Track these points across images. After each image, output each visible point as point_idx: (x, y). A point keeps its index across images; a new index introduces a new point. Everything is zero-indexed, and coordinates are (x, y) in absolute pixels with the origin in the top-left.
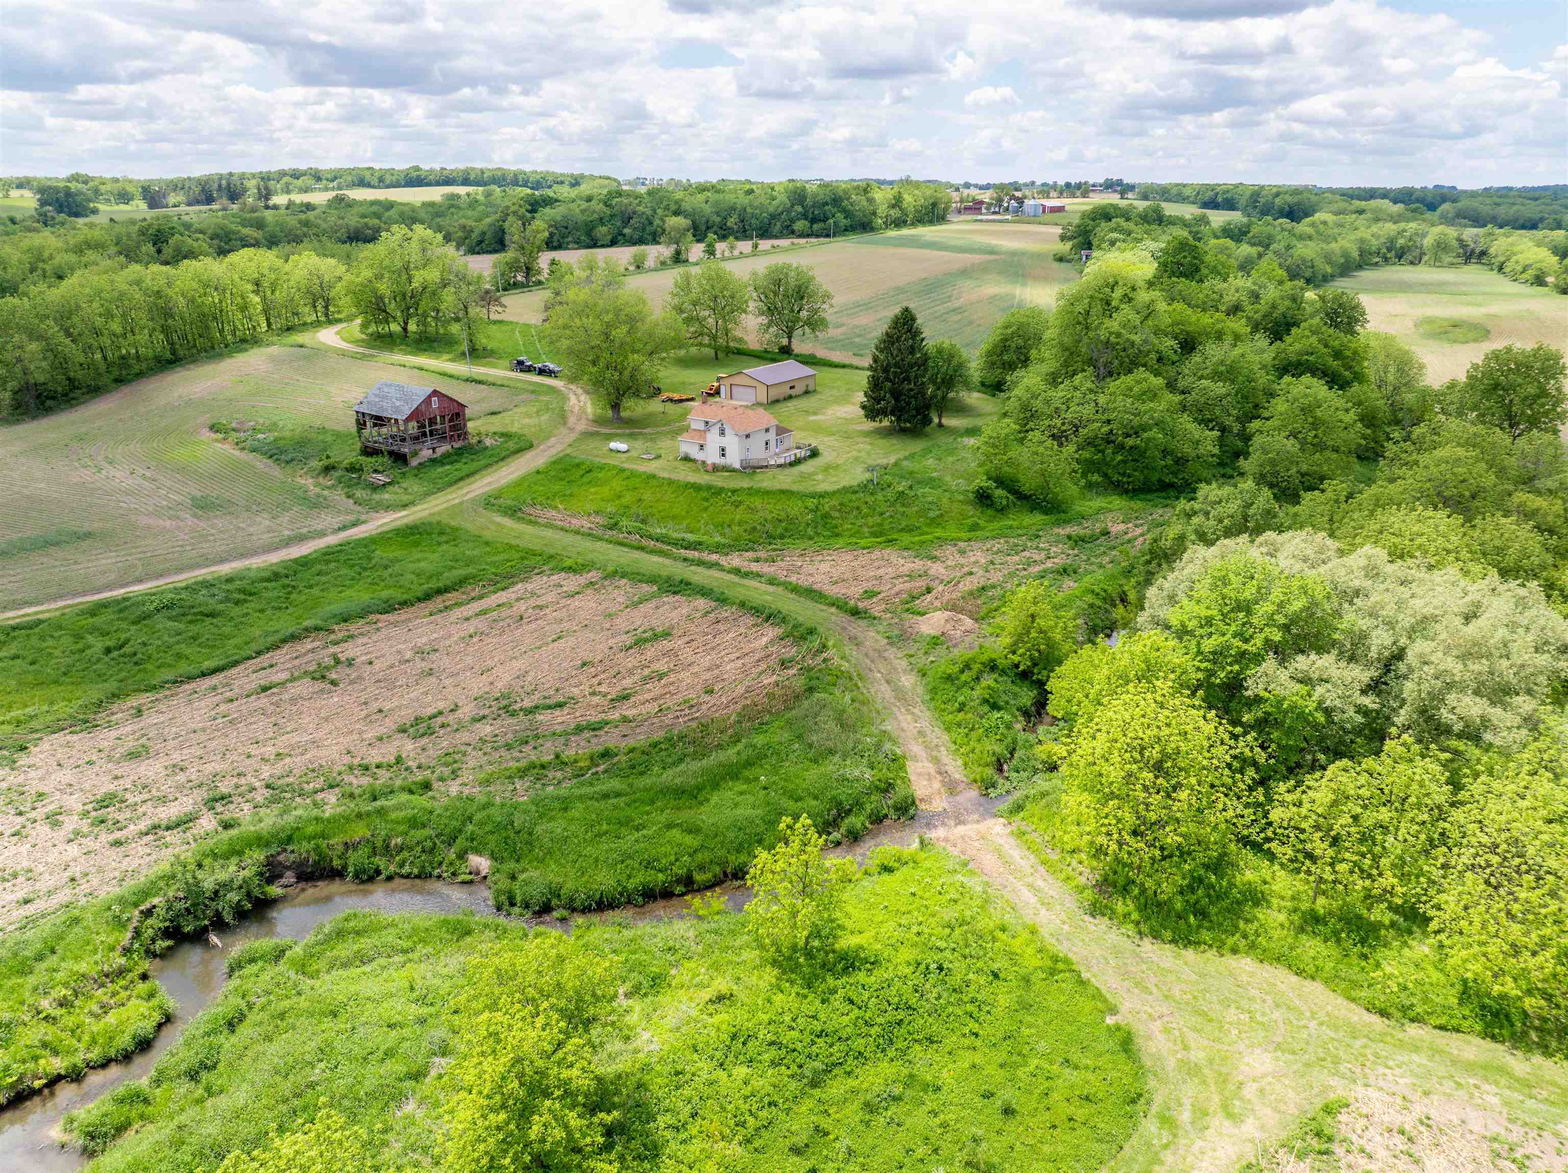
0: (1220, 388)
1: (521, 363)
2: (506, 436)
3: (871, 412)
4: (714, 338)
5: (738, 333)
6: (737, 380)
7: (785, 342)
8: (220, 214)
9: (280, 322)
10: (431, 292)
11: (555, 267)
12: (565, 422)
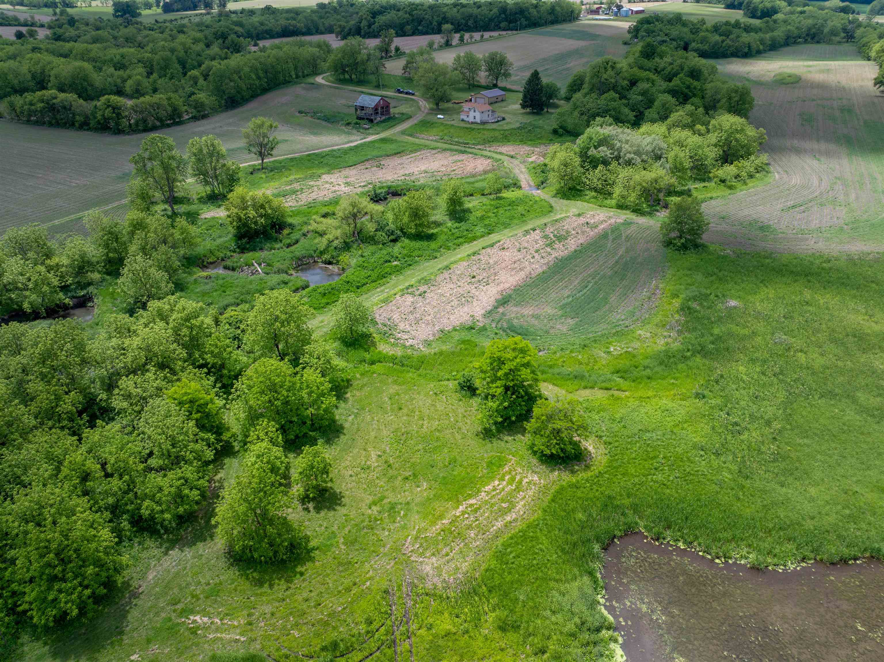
0: (640, 98)
1: (399, 90)
2: (403, 114)
3: (524, 106)
4: (469, 80)
5: (478, 79)
6: (478, 96)
7: (495, 82)
8: (209, 17)
9: (300, 74)
10: (363, 63)
11: (397, 49)
12: (420, 110)
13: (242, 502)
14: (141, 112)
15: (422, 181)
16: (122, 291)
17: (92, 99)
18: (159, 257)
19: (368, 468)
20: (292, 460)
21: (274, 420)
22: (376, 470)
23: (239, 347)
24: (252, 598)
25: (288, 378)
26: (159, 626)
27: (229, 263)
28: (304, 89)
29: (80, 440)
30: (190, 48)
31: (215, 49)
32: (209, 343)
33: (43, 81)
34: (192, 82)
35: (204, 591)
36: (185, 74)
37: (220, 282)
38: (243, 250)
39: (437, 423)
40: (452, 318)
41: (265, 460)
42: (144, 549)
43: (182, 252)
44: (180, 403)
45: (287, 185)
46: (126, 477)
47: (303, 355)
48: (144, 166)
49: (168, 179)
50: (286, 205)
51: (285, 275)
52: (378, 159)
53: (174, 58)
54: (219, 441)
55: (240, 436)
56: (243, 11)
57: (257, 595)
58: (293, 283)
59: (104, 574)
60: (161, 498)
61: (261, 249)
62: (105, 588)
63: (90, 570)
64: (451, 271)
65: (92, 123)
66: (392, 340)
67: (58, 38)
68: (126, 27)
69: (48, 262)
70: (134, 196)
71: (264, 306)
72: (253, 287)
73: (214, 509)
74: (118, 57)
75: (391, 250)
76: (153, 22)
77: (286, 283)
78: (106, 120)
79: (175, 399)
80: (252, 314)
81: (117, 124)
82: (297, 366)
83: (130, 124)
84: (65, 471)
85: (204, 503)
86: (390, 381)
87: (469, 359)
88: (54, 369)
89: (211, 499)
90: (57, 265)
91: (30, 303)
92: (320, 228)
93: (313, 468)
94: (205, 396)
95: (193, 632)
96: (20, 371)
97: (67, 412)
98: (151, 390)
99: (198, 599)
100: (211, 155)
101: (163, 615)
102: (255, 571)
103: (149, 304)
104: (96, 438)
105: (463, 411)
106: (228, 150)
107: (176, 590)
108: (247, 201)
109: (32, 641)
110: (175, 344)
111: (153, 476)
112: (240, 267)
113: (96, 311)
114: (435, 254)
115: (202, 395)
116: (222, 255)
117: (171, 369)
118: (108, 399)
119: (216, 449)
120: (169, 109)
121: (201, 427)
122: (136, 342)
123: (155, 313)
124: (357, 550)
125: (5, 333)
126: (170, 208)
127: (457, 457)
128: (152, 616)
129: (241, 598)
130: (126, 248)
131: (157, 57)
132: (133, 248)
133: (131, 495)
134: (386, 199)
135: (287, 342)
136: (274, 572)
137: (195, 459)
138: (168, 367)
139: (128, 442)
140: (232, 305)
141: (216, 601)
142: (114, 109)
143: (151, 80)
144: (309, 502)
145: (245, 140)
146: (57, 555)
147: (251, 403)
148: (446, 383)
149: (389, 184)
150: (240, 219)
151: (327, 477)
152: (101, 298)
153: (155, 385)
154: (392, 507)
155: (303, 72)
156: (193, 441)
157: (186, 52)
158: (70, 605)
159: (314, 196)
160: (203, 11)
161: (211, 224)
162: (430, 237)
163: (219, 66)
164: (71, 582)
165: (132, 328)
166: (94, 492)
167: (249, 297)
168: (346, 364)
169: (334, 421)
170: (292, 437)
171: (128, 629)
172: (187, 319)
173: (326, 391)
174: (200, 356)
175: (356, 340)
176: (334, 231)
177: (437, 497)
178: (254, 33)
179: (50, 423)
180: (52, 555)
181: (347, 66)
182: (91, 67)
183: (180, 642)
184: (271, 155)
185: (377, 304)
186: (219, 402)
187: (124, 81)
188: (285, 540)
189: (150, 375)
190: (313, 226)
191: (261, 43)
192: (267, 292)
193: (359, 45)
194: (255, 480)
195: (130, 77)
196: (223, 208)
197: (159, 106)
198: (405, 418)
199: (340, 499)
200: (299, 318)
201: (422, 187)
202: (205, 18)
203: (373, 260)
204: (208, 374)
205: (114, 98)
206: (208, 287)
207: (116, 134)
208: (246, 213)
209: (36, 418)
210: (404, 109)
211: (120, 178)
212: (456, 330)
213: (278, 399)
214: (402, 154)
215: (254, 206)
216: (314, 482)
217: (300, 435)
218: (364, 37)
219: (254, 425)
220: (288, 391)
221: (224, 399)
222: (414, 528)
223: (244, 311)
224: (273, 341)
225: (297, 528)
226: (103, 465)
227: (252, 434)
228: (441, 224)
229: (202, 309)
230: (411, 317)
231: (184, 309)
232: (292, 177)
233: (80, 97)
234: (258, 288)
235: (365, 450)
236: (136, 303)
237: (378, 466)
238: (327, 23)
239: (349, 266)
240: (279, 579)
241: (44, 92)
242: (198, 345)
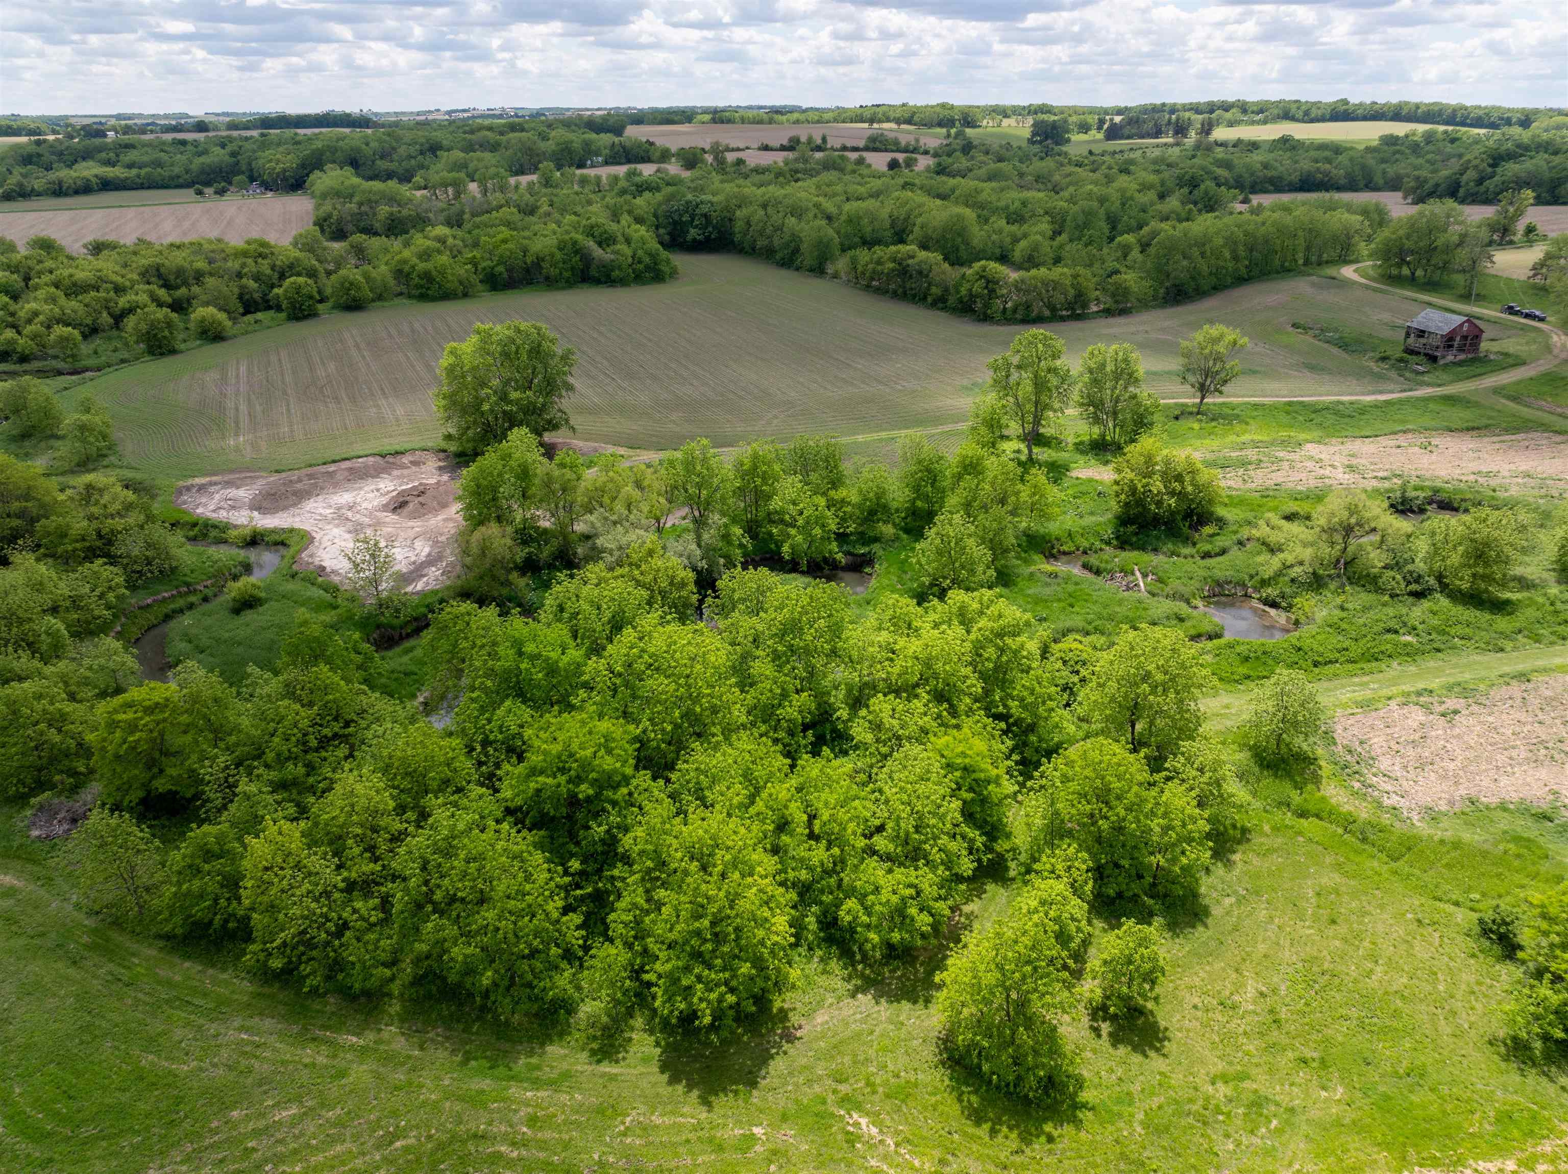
1: (1511, 308)
2: (1507, 355)
8: (1177, 150)
9: (1314, 259)
10: (1448, 249)
11: (1530, 230)
12: (1550, 352)
13: (993, 967)
14: (1027, 292)
15: (1514, 492)
16: (919, 562)
17: (962, 265)
18: (987, 524)
19: (1233, 1008)
20: (1097, 933)
21: (1088, 850)
22: (1248, 1019)
23: (1068, 705)
24: (956, 1136)
25: (1135, 788)
26: (805, 1102)
27: (1093, 560)
28: (1313, 285)
29: (792, 766)
30: (1132, 198)
31: (1173, 203)
32: (1022, 683)
33: (903, 231)
34: (1119, 254)
35: (886, 1083)
36: (1111, 239)
37: (1071, 588)
38: (1123, 543)
39: (1405, 980)
40: (1504, 781)
41: (1052, 914)
42: (825, 972)
43: (1024, 524)
44: (948, 765)
45: (1233, 449)
46: (836, 851)
47: (1175, 755)
48: (1008, 376)
49: (1037, 403)
50: (1223, 484)
51: (1183, 605)
52: (1427, 434)
53: (1102, 211)
54: (989, 849)
55: (1024, 855)
56: (1238, 143)
57: (965, 1134)
58: (1194, 622)
59: (760, 983)
60: (873, 904)
61: (1155, 550)
62: (754, 1004)
63: (745, 968)
64: (1530, 686)
65: (952, 300)
66: (1357, 785)
67: (941, 170)
68: (1042, 159)
69: (832, 493)
70: (979, 420)
71: (1132, 649)
72: (1121, 610)
73: (946, 957)
74: (1017, 204)
75: (1404, 611)
76: (1086, 153)
77: (1181, 620)
78: (972, 296)
79: (943, 756)
80: (1106, 656)
81: (987, 306)
82: (1159, 771)
83: (1005, 309)
84: (760, 805)
85: (934, 941)
86: (1328, 860)
87: (1519, 878)
88: (791, 648)
89: (945, 938)
90: (843, 501)
91: (792, 547)
92: (1274, 538)
93: (1130, 962)
94: (990, 767)
95: (851, 1140)
96: (751, 639)
97: (789, 721)
98: (912, 729)
99: (874, 1092)
100: (1117, 376)
101: (817, 1089)
102: (976, 1092)
103: (950, 593)
104: (815, 773)
105: (1472, 979)
106: (1148, 373)
107: (847, 1060)
108: (1156, 464)
109: (645, 1031)
110: (970, 668)
111: (874, 864)
112: (1111, 572)
113: (873, 582)
114: (1501, 643)
115: (986, 765)
116: (1086, 544)
117: (952, 706)
118: (849, 720)
119: (979, 861)
120: (1072, 292)
121: (968, 815)
122: (914, 646)
123: (955, 610)
124: (1164, 1148)
125: (750, 580)
126: (1026, 451)
127: (1430, 1069)
128: (801, 1081)
129: (939, 1126)
130: (942, 498)
131: (1076, 208)
132: (953, 500)
133: (833, 881)
134: (1422, 511)
135: (1152, 723)
136: (1005, 1111)
137: (942, 863)
138: (948, 701)
139: (856, 797)
140: (1077, 631)
141: (899, 1110)
142: (988, 282)
143: (1055, 244)
144: (1104, 1020)
145: (1181, 360)
146: (713, 924)
147: (1059, 806)
148: (1451, 908)
149: (1439, 484)
150: (1133, 490)
151: (1152, 989)
152: (885, 565)
153: (921, 723)
154: (1257, 1103)
155: (1320, 256)
156: (948, 834)
157: (1123, 204)
158: (704, 1005)
159: (1278, 477)
160: (1170, 140)
161: (1083, 488)
162: (1500, 607)
163: (1171, 232)
164: (716, 972)
165: (915, 624)
166: (786, 852)
167: (1109, 626)
168: (1249, 798)
169: (1195, 895)
170: (1112, 892)
171: (763, 1082)
172: (1000, 635)
173: (1196, 835)
174: (1001, 699)
175: (1283, 760)
176: (1299, 549)
177: (1357, 1127)
178: (1248, 180)
179: (763, 728)
180: (706, 923)
181: (1412, 252)
182: (974, 215)
183: (826, 1145)
184: (1221, 392)
185: (1345, 706)
186: (1009, 787)
187: (1016, 240)
188: (1043, 1066)
189: (918, 705)
190: (1262, 531)
191: (1256, 200)
192: (1143, 625)
193: (1448, 216)
194: (1026, 940)
195: (1025, 236)
196: (1110, 467)
197: (1056, 285)
198: (1337, 943)
199: (1161, 1041)
200: (1187, 688)
201: (1512, 505)
202: (1170, 150)
203: (1361, 621)
204: (1005, 732)
205: (992, 265)
206: (1047, 591)
207: (979, 321)
208: (1148, 484)
209: (749, 713)
210: (1512, 345)
211: (967, 388)
212: (1505, 810)
213: (1107, 818)
214: (1483, 432)
215: (1164, 474)
216: (1125, 989)
217: (1126, 894)
218: (1462, 202)
219: (1052, 846)
220: (1129, 809)
221: (1018, 783)
222: (1290, 1165)
223: (1095, 648)
224: (1128, 714)
225: (1069, 1055)
226: (812, 817)
227: (1044, 859)
228: (1534, 586)
229: (1028, 624)
230: (1411, 752)
231: (1000, 616)
232: (1246, 437)
233: (946, 259)
234: (1131, 614)
235: (1237, 970)
236: (932, 585)
237: (1254, 1012)
238: (1391, 170)
239: (1310, 619)
240: (1011, 1128)
241: (900, 246)
242: (1004, 681)
